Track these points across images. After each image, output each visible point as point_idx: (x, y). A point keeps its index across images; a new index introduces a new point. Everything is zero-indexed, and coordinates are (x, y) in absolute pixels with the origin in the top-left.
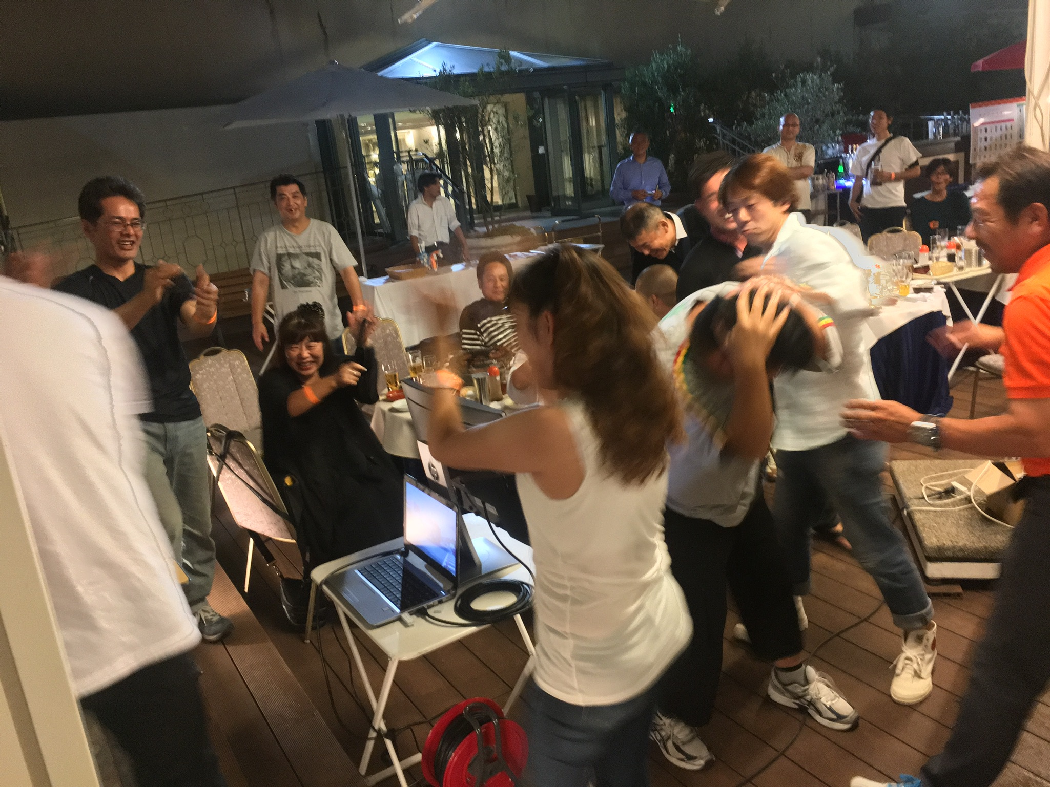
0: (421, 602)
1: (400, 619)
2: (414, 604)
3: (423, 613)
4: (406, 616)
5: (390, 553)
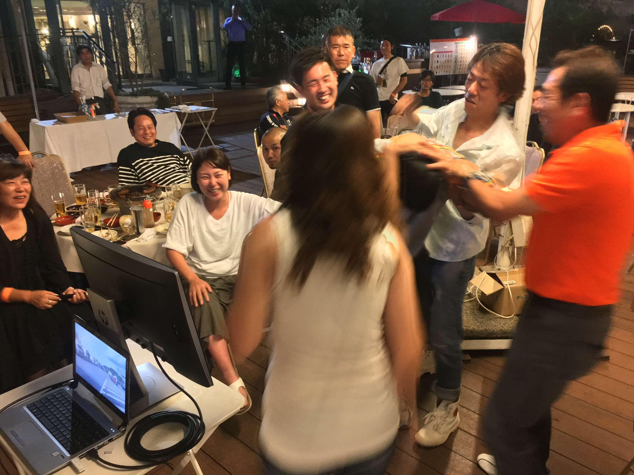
1: (70, 464)
2: (85, 446)
4: (76, 461)
5: (60, 385)
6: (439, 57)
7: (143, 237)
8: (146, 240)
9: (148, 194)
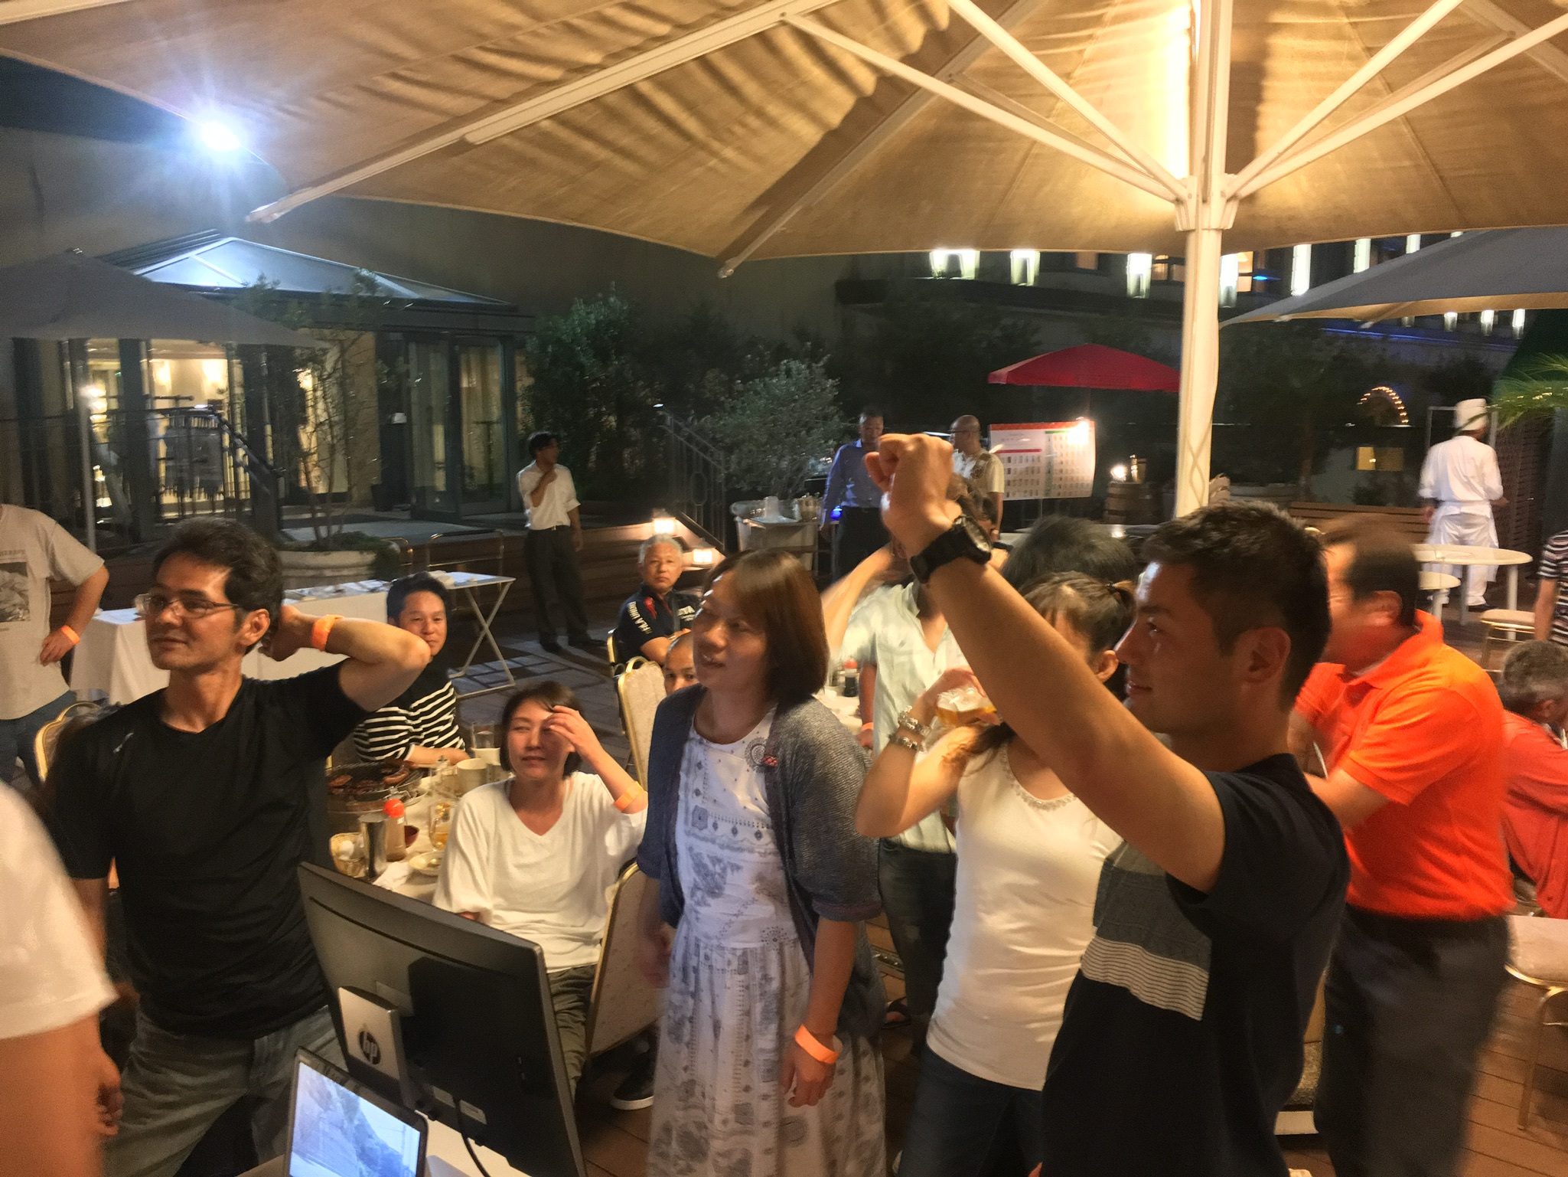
6: (1012, 460)
7: (385, 879)
9: (394, 785)
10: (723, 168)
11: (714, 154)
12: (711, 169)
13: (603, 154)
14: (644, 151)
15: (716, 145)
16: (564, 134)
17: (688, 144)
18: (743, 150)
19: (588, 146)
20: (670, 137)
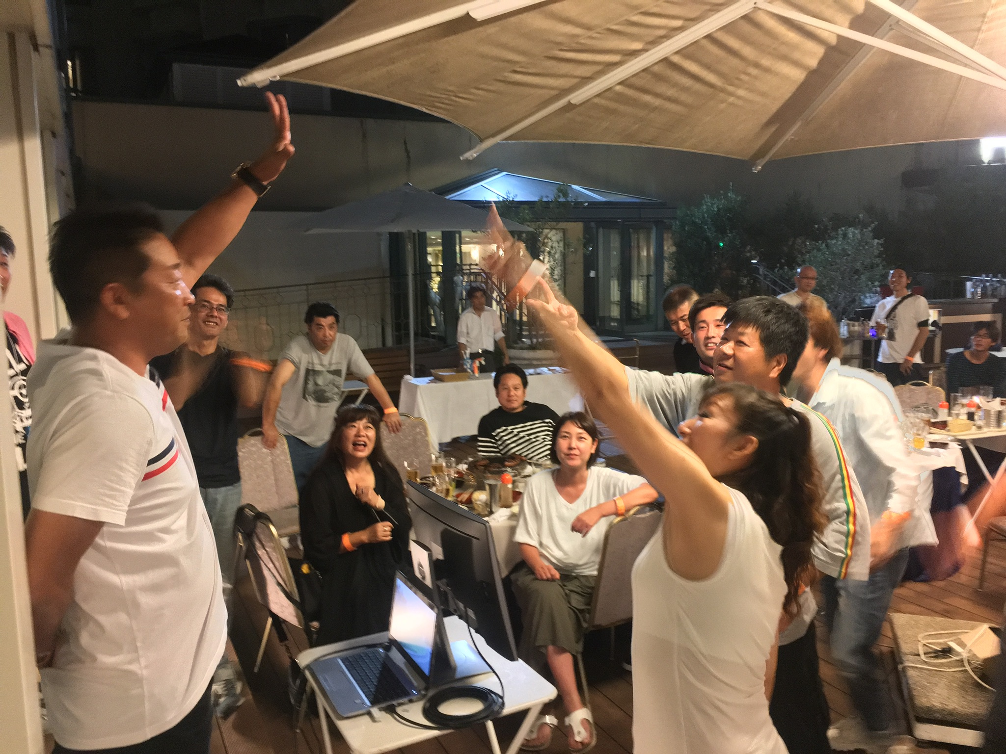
0: (392, 699)
1: (369, 714)
2: (385, 700)
3: (391, 710)
4: (375, 711)
5: (374, 646)
7: (495, 517)
8: (498, 521)
9: (510, 467)
10: (740, 103)
11: (731, 94)
12: (731, 104)
13: (657, 102)
14: (684, 97)
15: (731, 89)
16: (630, 92)
17: (711, 90)
18: (751, 90)
19: (647, 98)
20: (698, 86)
